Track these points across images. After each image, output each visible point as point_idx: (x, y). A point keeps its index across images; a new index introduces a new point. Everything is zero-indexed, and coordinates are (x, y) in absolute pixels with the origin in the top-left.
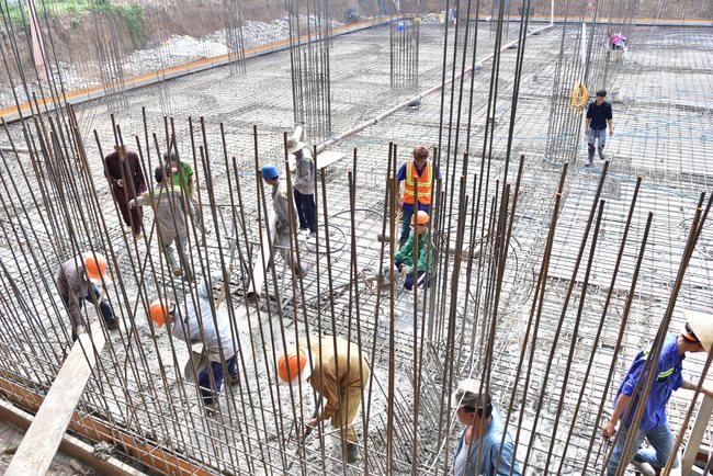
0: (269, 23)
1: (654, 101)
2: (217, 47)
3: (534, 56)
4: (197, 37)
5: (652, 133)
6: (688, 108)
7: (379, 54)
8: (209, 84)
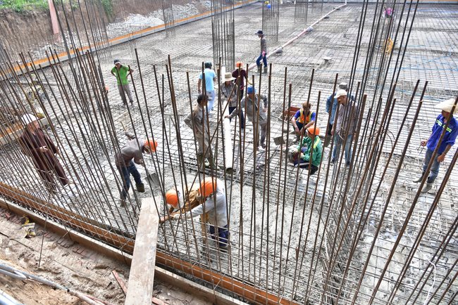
0: (183, 6)
1: (417, 48)
2: (156, 21)
3: (340, 23)
4: (144, 15)
5: (421, 67)
6: (438, 52)
7: (250, 23)
8: (155, 43)
